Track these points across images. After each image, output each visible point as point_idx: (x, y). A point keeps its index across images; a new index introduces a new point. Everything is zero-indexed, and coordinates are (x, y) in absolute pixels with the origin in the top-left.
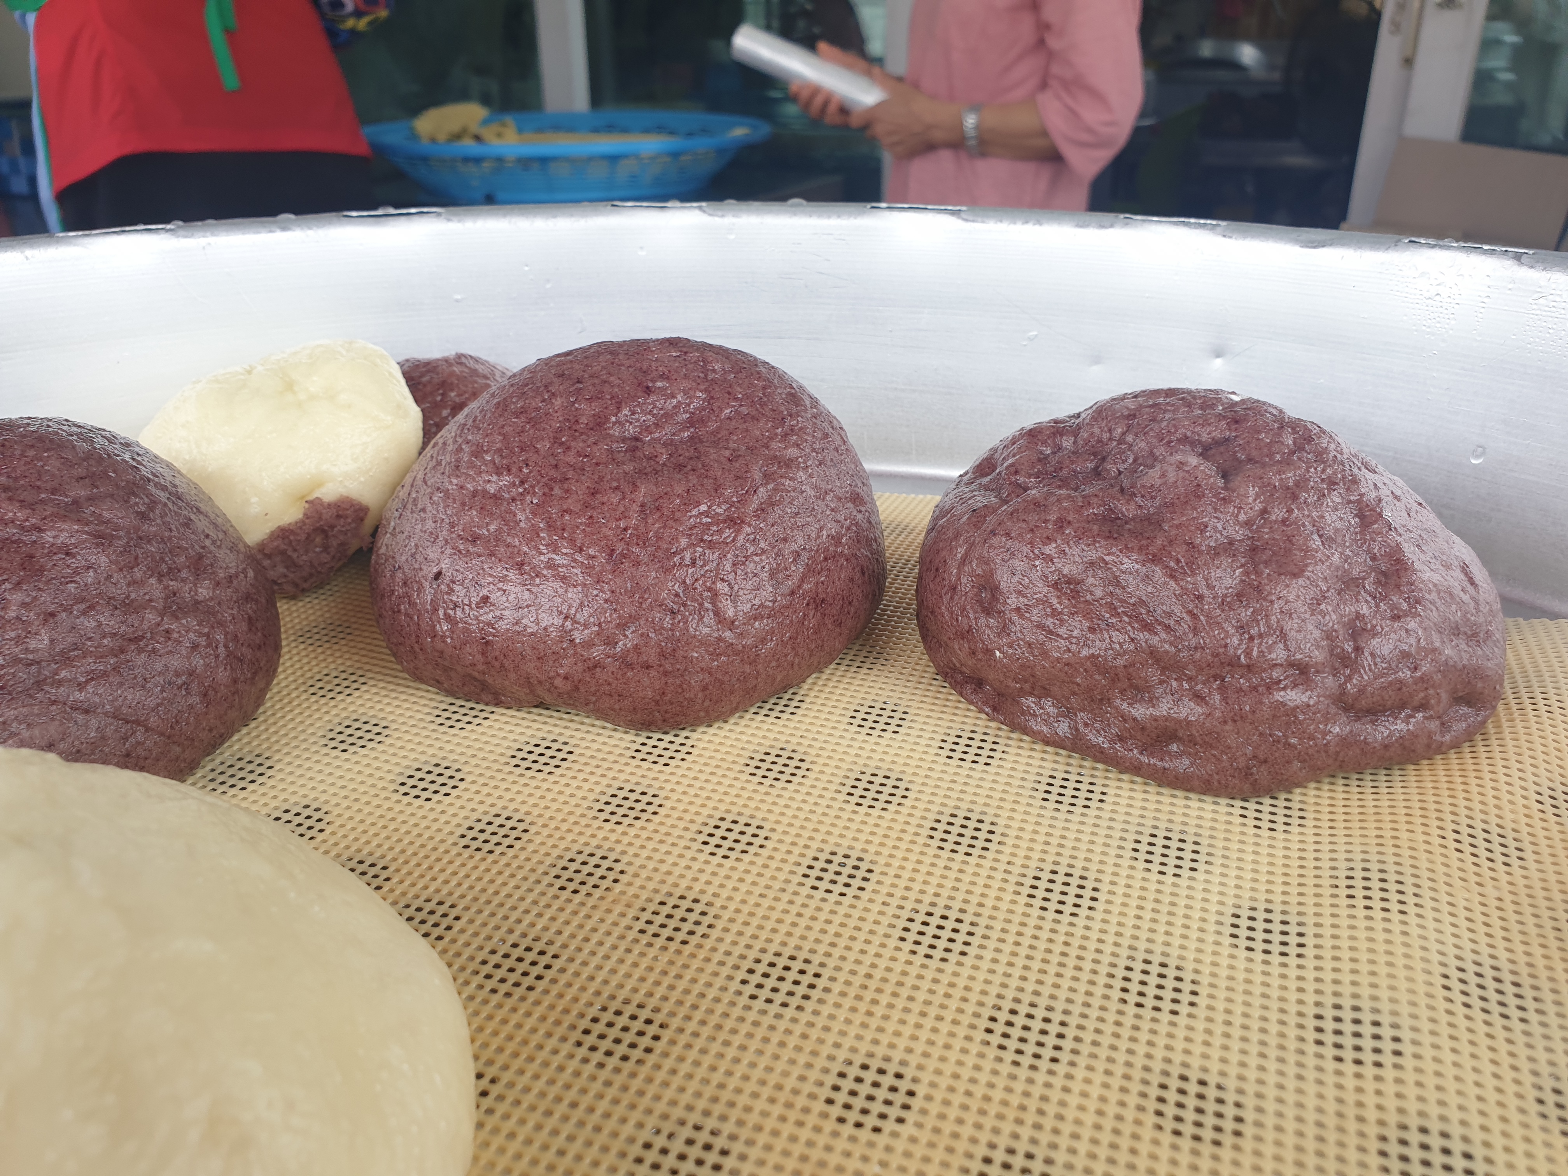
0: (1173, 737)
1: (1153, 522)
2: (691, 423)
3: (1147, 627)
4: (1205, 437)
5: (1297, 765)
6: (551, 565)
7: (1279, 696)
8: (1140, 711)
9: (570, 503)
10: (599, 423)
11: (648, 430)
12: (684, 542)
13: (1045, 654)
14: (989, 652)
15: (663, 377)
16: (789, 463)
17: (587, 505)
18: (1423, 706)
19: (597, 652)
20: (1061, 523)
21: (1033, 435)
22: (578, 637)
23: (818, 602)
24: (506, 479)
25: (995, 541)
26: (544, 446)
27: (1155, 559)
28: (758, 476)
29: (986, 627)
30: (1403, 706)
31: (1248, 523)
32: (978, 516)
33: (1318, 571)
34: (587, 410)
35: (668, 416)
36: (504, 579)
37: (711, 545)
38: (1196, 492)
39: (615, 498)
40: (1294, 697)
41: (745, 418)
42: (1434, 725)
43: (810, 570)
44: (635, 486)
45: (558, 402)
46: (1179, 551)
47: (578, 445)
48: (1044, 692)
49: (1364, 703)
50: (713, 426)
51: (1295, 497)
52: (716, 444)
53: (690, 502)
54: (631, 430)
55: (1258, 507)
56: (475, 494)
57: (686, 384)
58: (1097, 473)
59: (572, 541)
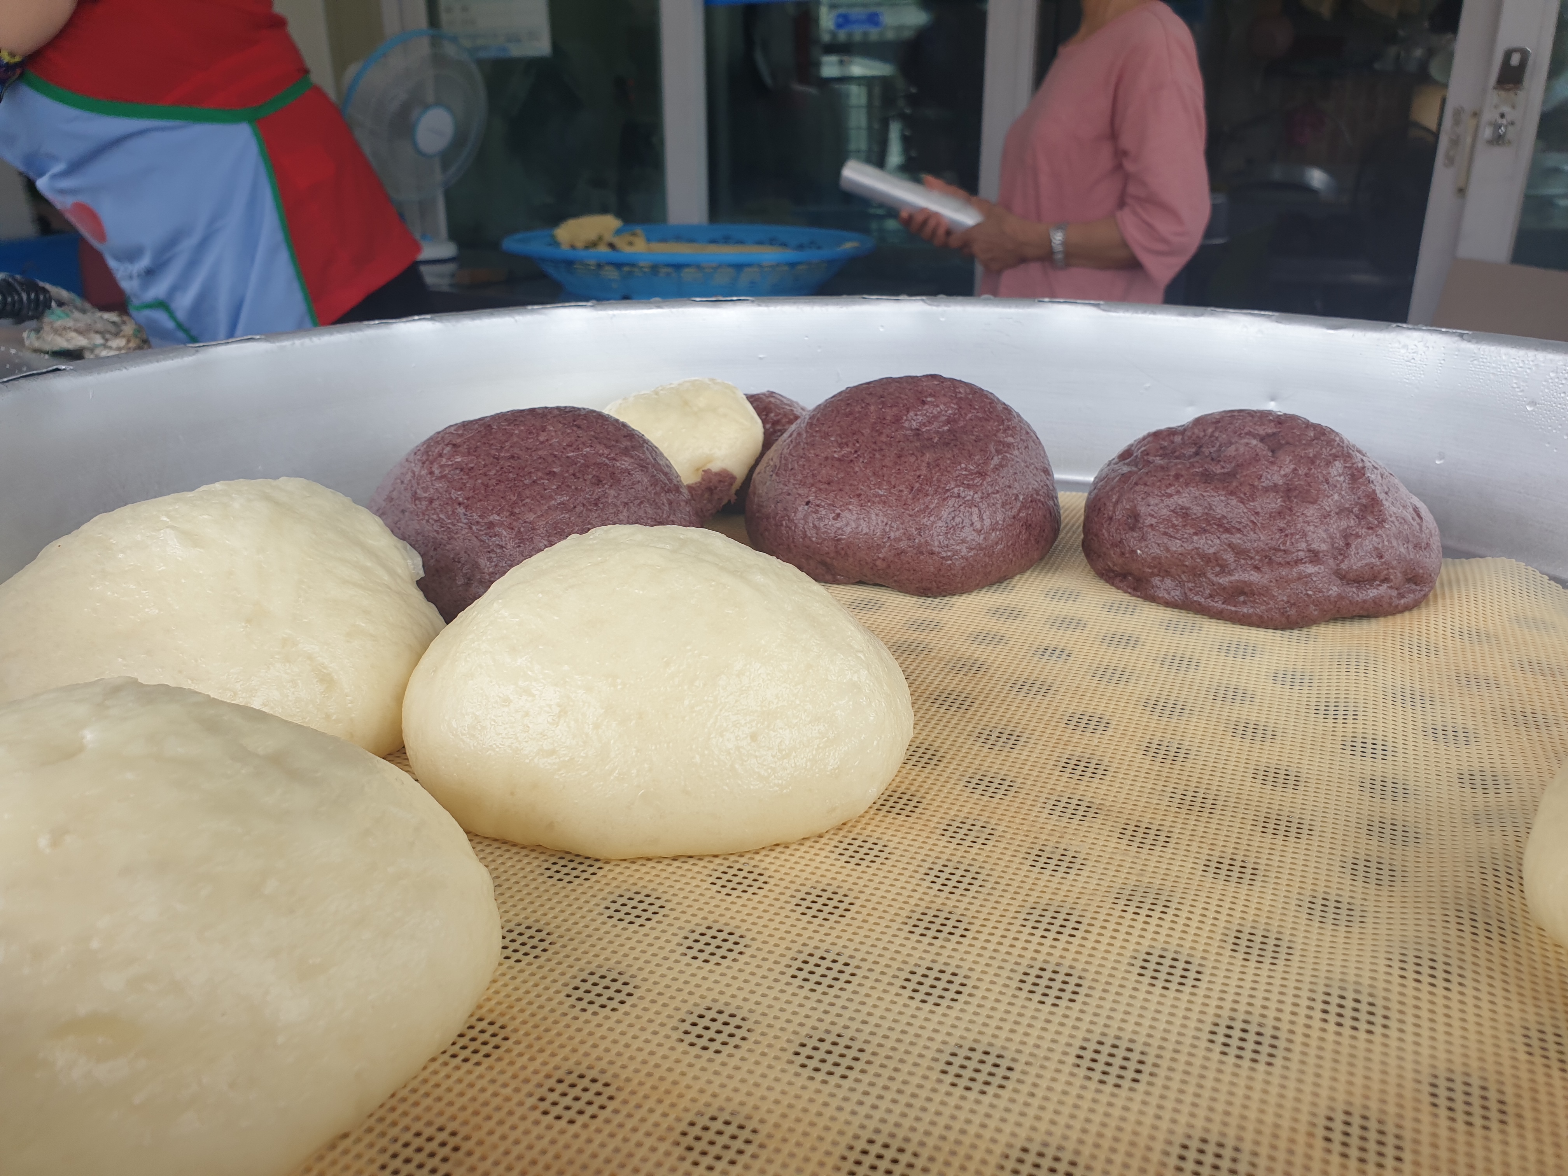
0: (1243, 593)
1: (1232, 474)
2: (948, 422)
3: (1227, 531)
4: (1262, 432)
5: (1312, 607)
6: (877, 495)
7: (1301, 567)
8: (1224, 580)
9: (887, 462)
10: (897, 420)
11: (924, 425)
12: (953, 485)
13: (1168, 550)
14: (1133, 552)
15: (931, 395)
16: (1009, 445)
17: (896, 463)
18: (1386, 580)
19: (903, 545)
20: (1177, 477)
21: (1156, 435)
22: (892, 535)
23: (1028, 526)
24: (846, 450)
25: (1137, 488)
26: (867, 431)
27: (1232, 493)
28: (993, 451)
29: (1132, 539)
30: (1375, 578)
31: (1285, 475)
32: (1125, 477)
33: (1328, 504)
34: (890, 413)
35: (935, 417)
36: (850, 503)
37: (969, 487)
38: (1256, 458)
39: (912, 459)
40: (1310, 569)
41: (980, 419)
42: (1394, 593)
43: (1024, 506)
44: (923, 454)
45: (872, 408)
46: (1246, 489)
47: (887, 431)
48: (1168, 573)
49: (1351, 576)
50: (961, 424)
51: (1313, 462)
52: (965, 433)
53: (955, 462)
54: (914, 425)
55: (1292, 467)
56: (826, 458)
57: (946, 400)
58: (1196, 454)
59: (889, 482)
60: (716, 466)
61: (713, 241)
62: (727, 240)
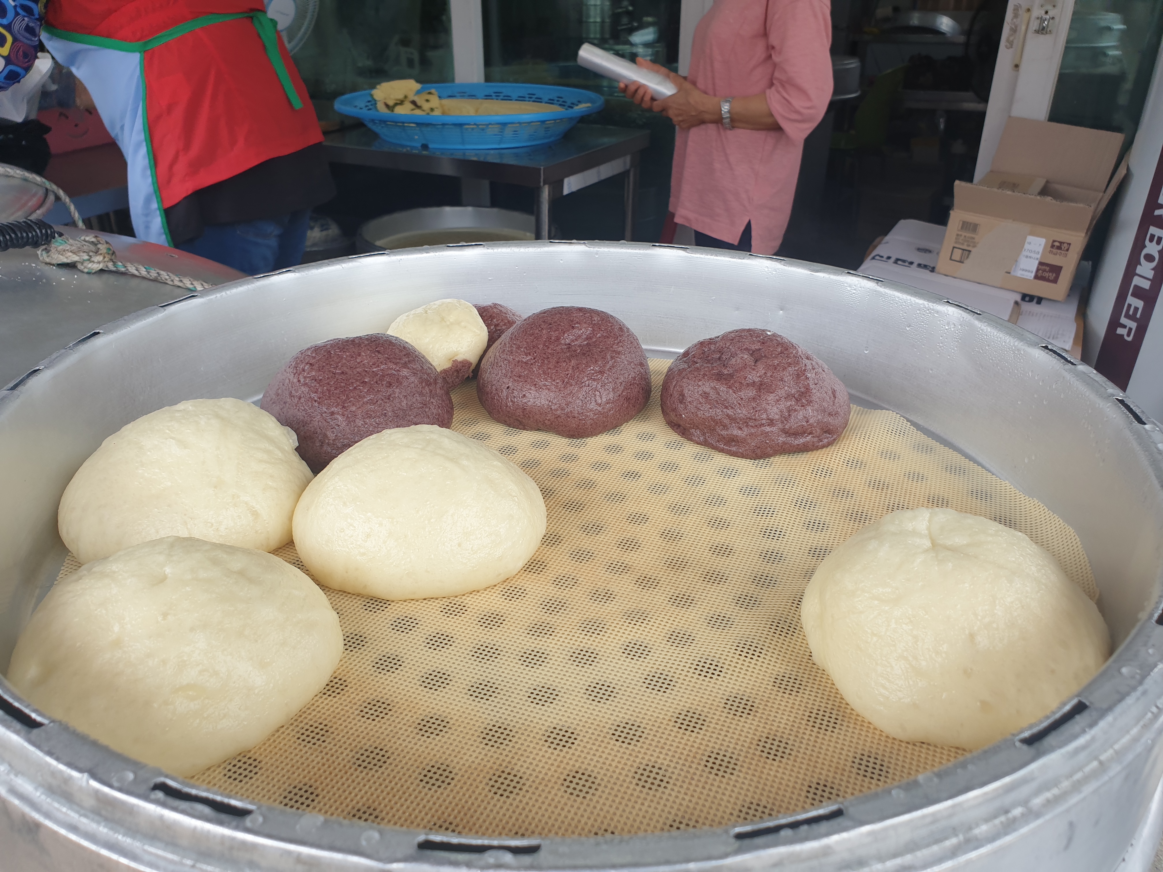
0: (733, 441)
1: (731, 376)
2: (587, 339)
3: (726, 407)
4: (753, 348)
5: (769, 449)
6: (545, 385)
7: (763, 428)
8: (724, 433)
9: (550, 366)
10: (558, 339)
11: (573, 341)
12: (586, 379)
13: (697, 415)
14: (681, 415)
15: (577, 323)
16: (619, 353)
17: (555, 367)
18: (810, 433)
19: (559, 412)
20: (704, 375)
21: (702, 343)
22: (553, 407)
23: (627, 399)
24: (529, 357)
25: (684, 380)
26: (541, 346)
27: (730, 387)
28: (609, 357)
29: (681, 407)
30: (805, 433)
31: (760, 376)
32: (680, 371)
33: (782, 393)
34: (554, 334)
35: (580, 336)
36: (530, 389)
37: (594, 380)
38: (745, 366)
39: (564, 364)
40: (768, 429)
41: (605, 337)
42: (816, 439)
43: (625, 388)
44: (570, 361)
45: (544, 332)
46: (737, 385)
47: (552, 347)
48: (698, 428)
49: (791, 431)
50: (594, 340)
51: (776, 369)
52: (595, 346)
53: (588, 366)
54: (568, 341)
55: (763, 372)
56: (519, 362)
57: (585, 325)
58: (719, 358)
59: (551, 378)
60: (460, 358)
61: (488, 97)
62: (498, 96)
